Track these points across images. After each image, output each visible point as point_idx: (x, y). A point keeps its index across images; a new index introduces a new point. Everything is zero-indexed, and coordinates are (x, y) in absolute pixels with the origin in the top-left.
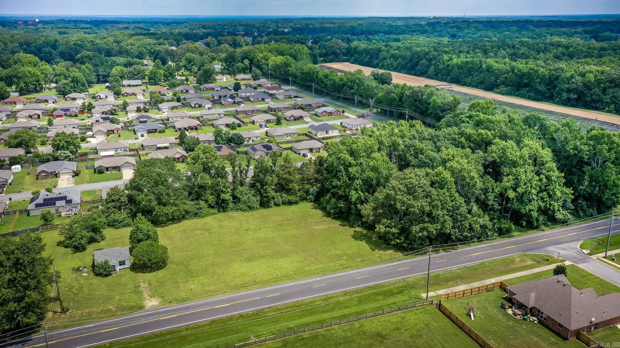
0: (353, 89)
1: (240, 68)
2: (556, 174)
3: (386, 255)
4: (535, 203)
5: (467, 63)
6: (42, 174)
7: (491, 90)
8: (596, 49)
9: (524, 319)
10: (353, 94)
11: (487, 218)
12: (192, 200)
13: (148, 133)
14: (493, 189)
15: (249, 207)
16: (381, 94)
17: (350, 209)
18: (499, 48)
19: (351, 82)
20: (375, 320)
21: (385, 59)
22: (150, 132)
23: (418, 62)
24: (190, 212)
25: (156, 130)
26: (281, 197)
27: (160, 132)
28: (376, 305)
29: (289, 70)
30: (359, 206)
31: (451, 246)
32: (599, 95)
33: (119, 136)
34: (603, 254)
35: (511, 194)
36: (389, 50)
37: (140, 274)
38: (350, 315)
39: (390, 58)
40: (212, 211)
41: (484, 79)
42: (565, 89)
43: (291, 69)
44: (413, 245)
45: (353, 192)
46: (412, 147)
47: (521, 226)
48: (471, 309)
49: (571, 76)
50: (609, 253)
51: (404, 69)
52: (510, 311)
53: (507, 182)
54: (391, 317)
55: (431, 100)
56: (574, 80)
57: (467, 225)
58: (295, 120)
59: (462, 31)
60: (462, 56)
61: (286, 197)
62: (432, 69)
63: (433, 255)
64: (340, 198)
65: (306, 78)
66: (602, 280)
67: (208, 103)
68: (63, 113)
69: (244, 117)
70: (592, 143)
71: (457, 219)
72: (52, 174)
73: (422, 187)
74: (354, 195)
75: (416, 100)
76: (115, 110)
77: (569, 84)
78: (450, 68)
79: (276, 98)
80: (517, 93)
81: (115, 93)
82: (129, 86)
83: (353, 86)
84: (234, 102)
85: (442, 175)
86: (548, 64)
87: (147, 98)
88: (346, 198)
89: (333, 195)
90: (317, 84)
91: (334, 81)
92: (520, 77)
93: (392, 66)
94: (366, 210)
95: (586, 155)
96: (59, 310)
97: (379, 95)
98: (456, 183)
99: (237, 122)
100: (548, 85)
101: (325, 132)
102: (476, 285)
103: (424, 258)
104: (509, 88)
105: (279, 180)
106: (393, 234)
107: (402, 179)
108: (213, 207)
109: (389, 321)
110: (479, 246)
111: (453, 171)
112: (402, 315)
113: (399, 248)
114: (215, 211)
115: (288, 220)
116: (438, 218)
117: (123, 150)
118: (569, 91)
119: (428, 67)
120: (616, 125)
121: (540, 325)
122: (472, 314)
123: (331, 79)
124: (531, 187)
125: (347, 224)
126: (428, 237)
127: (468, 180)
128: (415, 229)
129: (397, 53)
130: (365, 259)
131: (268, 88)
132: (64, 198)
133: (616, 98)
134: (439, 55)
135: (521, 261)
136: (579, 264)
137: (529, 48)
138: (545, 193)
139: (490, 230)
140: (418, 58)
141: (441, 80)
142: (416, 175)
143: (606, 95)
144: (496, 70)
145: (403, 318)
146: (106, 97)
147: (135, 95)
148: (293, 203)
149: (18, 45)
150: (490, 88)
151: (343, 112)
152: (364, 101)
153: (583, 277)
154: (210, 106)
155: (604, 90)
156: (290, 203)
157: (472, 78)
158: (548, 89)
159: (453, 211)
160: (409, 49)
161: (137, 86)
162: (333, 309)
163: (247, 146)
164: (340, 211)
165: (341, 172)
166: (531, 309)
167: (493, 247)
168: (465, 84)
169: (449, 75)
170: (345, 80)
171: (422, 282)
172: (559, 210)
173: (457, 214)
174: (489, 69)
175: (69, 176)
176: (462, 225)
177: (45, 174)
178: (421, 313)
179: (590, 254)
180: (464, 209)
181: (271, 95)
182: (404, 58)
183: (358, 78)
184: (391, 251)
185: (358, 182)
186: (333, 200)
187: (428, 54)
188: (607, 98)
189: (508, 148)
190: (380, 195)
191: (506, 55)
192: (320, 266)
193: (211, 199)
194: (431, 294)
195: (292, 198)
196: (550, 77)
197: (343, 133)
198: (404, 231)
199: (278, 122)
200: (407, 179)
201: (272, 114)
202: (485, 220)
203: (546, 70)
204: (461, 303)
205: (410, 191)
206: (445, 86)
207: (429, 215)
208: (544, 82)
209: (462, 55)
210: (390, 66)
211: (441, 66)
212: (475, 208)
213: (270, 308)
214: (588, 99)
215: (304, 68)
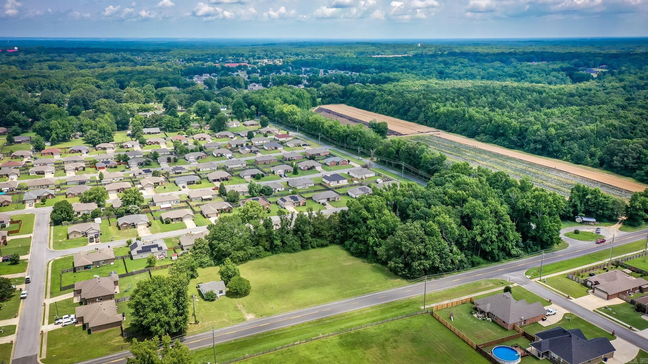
0: (356, 140)
1: (248, 113)
2: (509, 223)
3: (396, 282)
4: (496, 244)
5: (453, 112)
6: (124, 226)
7: (473, 138)
8: (564, 95)
9: (483, 320)
10: (356, 145)
11: (463, 255)
12: (254, 246)
13: (188, 184)
14: (467, 235)
15: (294, 250)
16: (380, 147)
17: (368, 250)
18: (481, 94)
19: (354, 134)
20: (393, 323)
21: (379, 103)
22: (189, 183)
23: (409, 108)
24: (253, 255)
25: (194, 181)
26: (316, 241)
27: (197, 183)
28: (393, 314)
29: (295, 118)
30: (374, 248)
31: (440, 275)
32: (558, 146)
33: (165, 188)
34: (539, 279)
35: (479, 239)
36: (382, 94)
37: (234, 299)
38: (377, 320)
39: (384, 103)
40: (268, 253)
41: (467, 127)
42: (532, 140)
43: (297, 117)
44: (414, 275)
45: (371, 238)
46: (410, 204)
47: (488, 260)
48: (451, 315)
49: (537, 129)
50: (542, 278)
51: (398, 114)
52: (475, 316)
53: (477, 230)
54: (403, 321)
55: (422, 156)
56: (539, 133)
57: (450, 261)
58: (309, 169)
59: (449, 68)
60: (448, 105)
61: (320, 241)
62: (422, 116)
63: (428, 282)
64: (361, 242)
65: (312, 127)
66: (535, 295)
67: (229, 153)
68: (104, 165)
69: (264, 168)
70: (534, 200)
71: (443, 257)
72: (130, 225)
73: (419, 236)
74: (371, 240)
75: (410, 155)
76: (149, 161)
77: (535, 136)
78: (438, 115)
79: (287, 146)
80: (494, 141)
81: (140, 143)
82: (149, 133)
83: (356, 138)
84: (251, 151)
85: (432, 227)
86: (519, 116)
87: (169, 147)
88: (365, 242)
89: (356, 240)
90: (323, 133)
91: (339, 132)
92: (496, 128)
93: (386, 111)
94: (381, 251)
95: (531, 209)
96: (193, 322)
97: (379, 148)
98: (441, 232)
99: (261, 173)
100: (519, 135)
101: (336, 182)
102: (455, 300)
103: (421, 284)
104: (487, 136)
105: (315, 229)
106: (400, 268)
107: (405, 230)
108: (268, 251)
109: (402, 323)
110: (458, 275)
111: (439, 223)
112: (410, 319)
113: (405, 277)
114: (270, 253)
115: (324, 259)
116: (430, 257)
117: (175, 202)
118: (535, 142)
119: (418, 113)
120: (569, 173)
121: (492, 323)
122: (452, 317)
123: (336, 131)
124: (492, 233)
125: (366, 261)
126: (424, 269)
127: (450, 229)
128: (415, 264)
129: (390, 99)
130: (382, 285)
131: (277, 135)
132: (156, 246)
133: (572, 150)
134: (428, 103)
135: (486, 284)
136: (523, 285)
137: (507, 94)
138: (502, 237)
139: (465, 263)
140: (409, 105)
141: (431, 126)
142: (415, 227)
143: (564, 146)
144: (477, 120)
145: (410, 321)
146: (133, 146)
147: (158, 143)
148: (325, 245)
149: (23, 86)
150: (472, 135)
151: (349, 161)
152: (365, 151)
153: (524, 293)
154: (230, 155)
155: (563, 142)
156: (322, 246)
157: (457, 125)
158: (519, 139)
159: (440, 251)
160: (401, 94)
161: (156, 133)
162: (366, 317)
163: (275, 196)
164: (361, 251)
165: (360, 223)
166: (488, 313)
167: (467, 275)
168: (451, 131)
169: (437, 121)
170: (348, 132)
171: (421, 300)
172: (513, 248)
173: (443, 253)
174: (471, 118)
175: (145, 226)
176: (447, 261)
177: (126, 225)
178: (421, 318)
179: (530, 279)
180: (447, 250)
181: (282, 143)
182: (396, 104)
183: (360, 132)
184: (399, 280)
185: (373, 231)
186: (355, 244)
187: (418, 101)
188: (565, 149)
189: (477, 206)
190: (390, 240)
191: (486, 104)
192: (353, 291)
193: (267, 244)
194: (427, 307)
195: (324, 242)
196: (520, 130)
197: (351, 183)
198: (407, 265)
199: (295, 172)
200: (409, 230)
201: (287, 164)
202: (461, 256)
203: (518, 123)
204: (446, 311)
205: (411, 238)
206: (434, 133)
207: (425, 254)
208: (516, 133)
209: (448, 103)
210: (384, 110)
211: (430, 114)
212: (455, 249)
213: (326, 317)
214: (551, 149)
215: (310, 118)
